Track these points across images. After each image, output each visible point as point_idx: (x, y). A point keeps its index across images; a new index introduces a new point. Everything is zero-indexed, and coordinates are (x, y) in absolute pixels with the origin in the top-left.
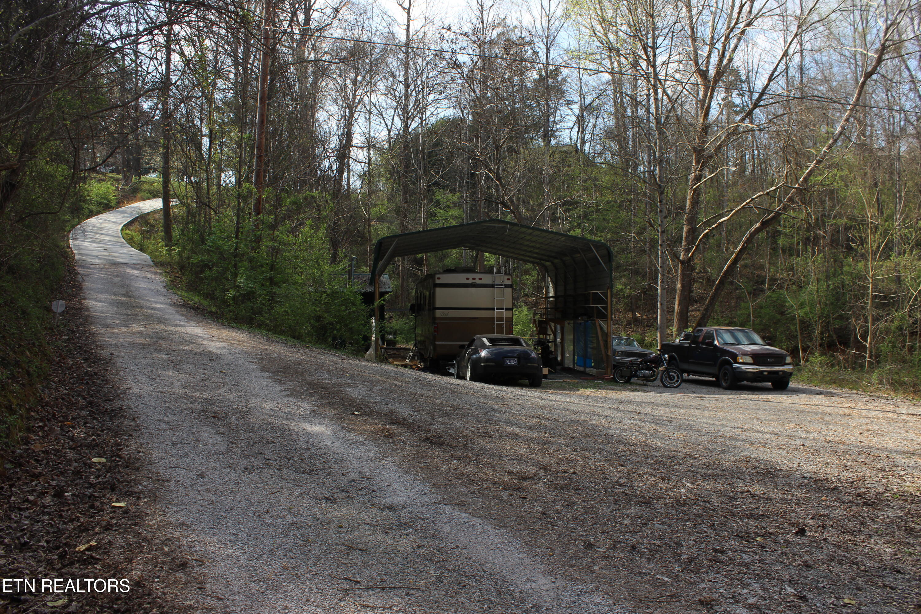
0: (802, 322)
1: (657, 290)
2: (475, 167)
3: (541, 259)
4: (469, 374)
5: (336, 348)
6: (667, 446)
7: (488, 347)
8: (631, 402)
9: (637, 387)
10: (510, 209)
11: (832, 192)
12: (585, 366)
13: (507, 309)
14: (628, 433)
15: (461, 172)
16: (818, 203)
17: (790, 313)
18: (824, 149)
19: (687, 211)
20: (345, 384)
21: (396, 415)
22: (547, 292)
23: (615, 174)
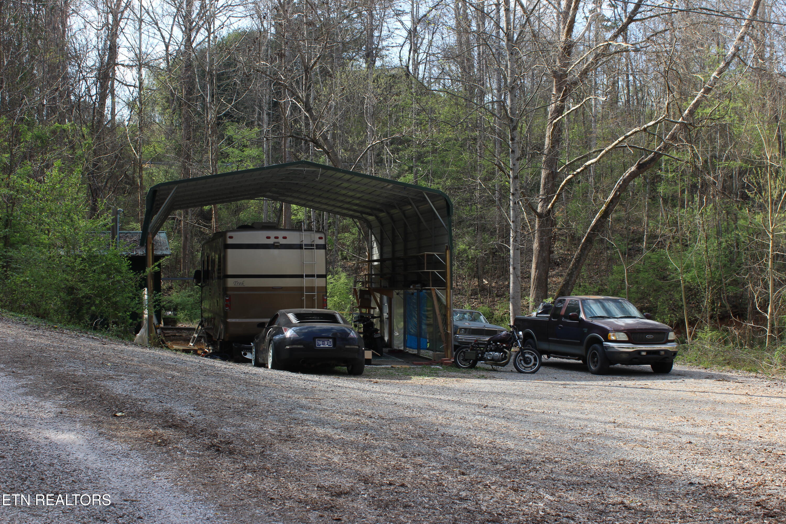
0: (688, 289)
1: (509, 250)
2: (278, 94)
3: (362, 213)
4: (270, 360)
5: (95, 329)
6: (520, 448)
7: (295, 326)
8: (476, 392)
9: (484, 373)
10: (323, 148)
11: (723, 128)
12: (419, 348)
13: (319, 276)
14: (472, 432)
15: (261, 101)
16: (707, 141)
17: (673, 278)
18: (714, 74)
19: (546, 152)
20: (105, 376)
21: (173, 416)
22: (371, 254)
23: (457, 104)
